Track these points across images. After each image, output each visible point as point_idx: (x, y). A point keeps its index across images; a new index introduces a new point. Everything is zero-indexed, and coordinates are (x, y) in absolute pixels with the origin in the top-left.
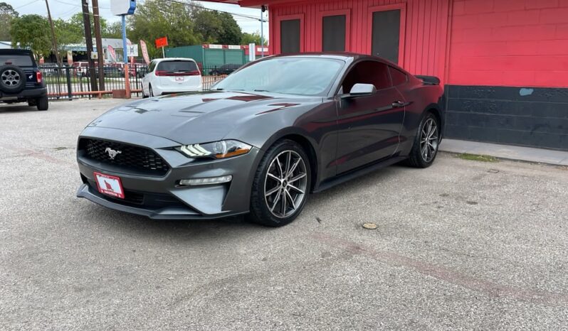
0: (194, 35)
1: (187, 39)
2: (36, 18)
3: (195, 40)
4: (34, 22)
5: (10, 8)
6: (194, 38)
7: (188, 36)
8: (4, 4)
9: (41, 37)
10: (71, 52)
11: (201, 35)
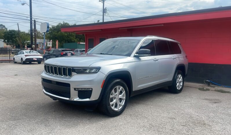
0: (75, 39)
2: (14, 31)
3: (76, 41)
4: (13, 33)
5: (4, 26)
6: (76, 40)
7: (73, 39)
8: (2, 25)
9: (15, 38)
10: (26, 44)
11: (78, 39)
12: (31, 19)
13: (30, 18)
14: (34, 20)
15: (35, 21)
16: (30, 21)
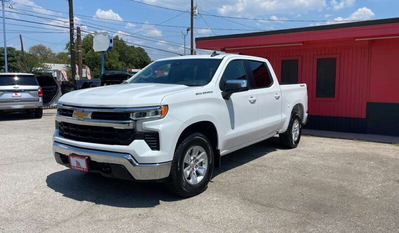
0: (119, 63)
1: (114, 65)
11: (124, 63)
12: (72, 25)
13: (70, 24)
14: (78, 27)
15: (78, 29)
16: (69, 30)
